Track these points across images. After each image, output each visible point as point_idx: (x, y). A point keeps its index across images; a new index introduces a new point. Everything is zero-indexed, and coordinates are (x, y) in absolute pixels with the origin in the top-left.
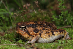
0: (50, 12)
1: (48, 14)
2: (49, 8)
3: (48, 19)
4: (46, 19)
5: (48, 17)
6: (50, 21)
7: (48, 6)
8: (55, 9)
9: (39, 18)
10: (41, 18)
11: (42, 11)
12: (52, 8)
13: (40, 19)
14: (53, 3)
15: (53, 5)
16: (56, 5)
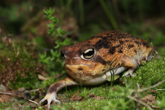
0: (31, 41)
1: (26, 46)
2: (27, 31)
3: (26, 57)
4: (21, 59)
5: (26, 53)
6: (31, 62)
7: (24, 28)
8: (41, 33)
9: (5, 58)
10: (9, 57)
11: (10, 40)
12: (34, 30)
13: (9, 59)
14: (35, 19)
15: (37, 24)
16: (43, 24)
